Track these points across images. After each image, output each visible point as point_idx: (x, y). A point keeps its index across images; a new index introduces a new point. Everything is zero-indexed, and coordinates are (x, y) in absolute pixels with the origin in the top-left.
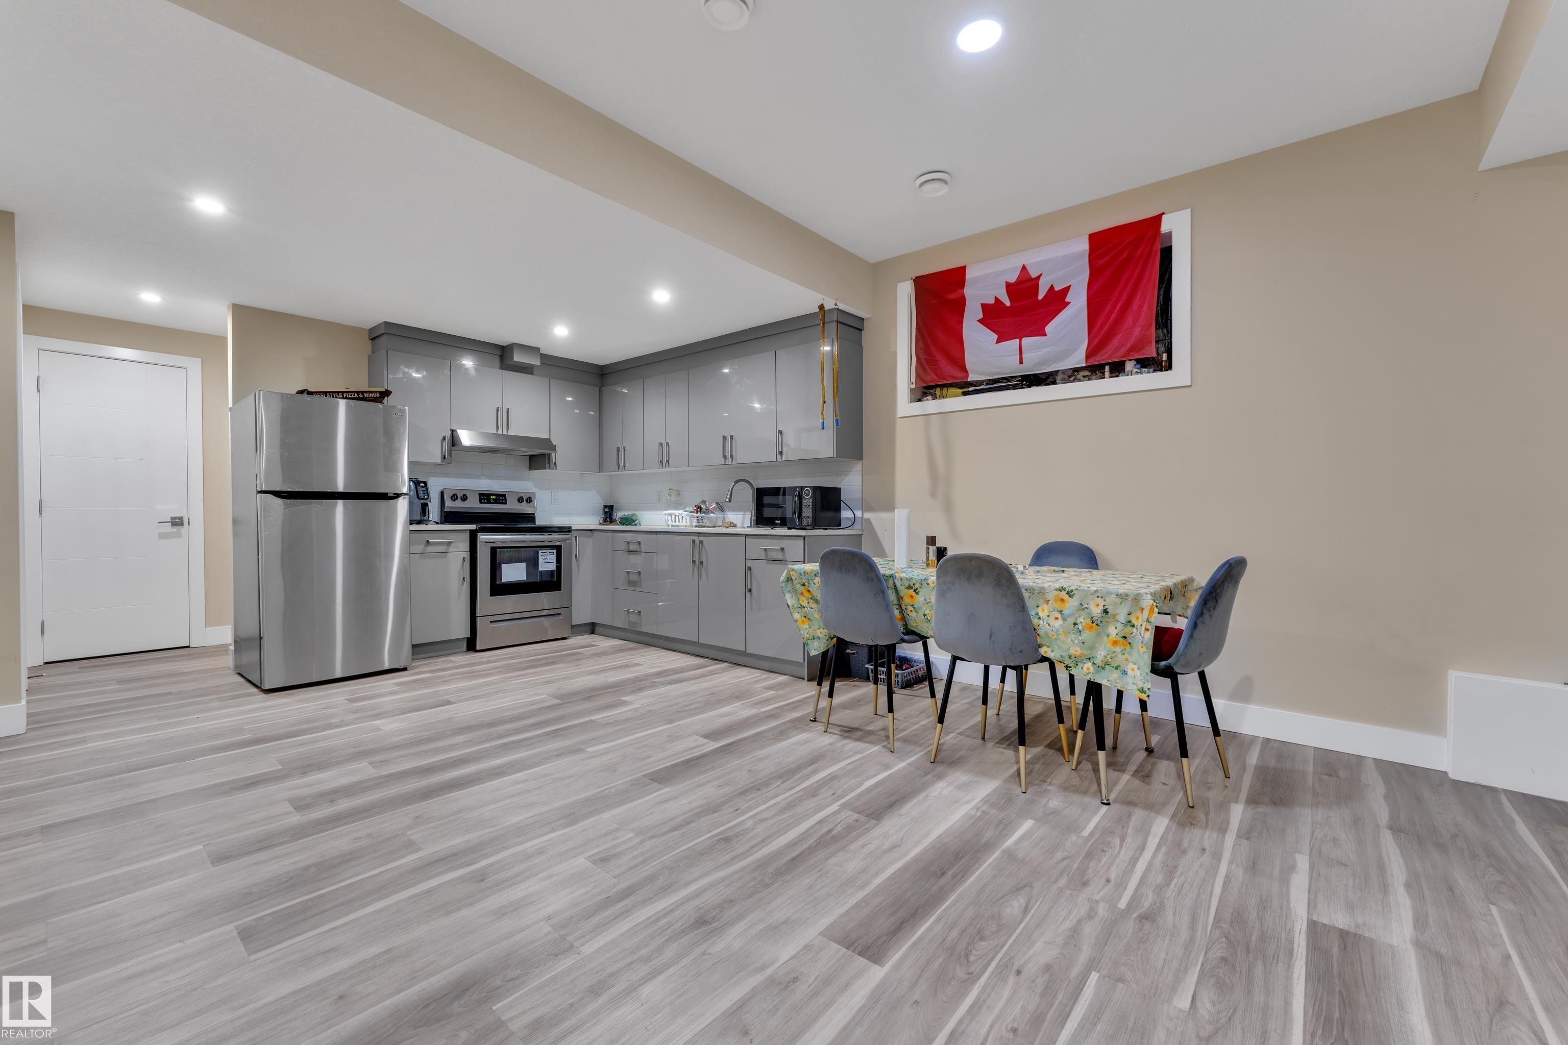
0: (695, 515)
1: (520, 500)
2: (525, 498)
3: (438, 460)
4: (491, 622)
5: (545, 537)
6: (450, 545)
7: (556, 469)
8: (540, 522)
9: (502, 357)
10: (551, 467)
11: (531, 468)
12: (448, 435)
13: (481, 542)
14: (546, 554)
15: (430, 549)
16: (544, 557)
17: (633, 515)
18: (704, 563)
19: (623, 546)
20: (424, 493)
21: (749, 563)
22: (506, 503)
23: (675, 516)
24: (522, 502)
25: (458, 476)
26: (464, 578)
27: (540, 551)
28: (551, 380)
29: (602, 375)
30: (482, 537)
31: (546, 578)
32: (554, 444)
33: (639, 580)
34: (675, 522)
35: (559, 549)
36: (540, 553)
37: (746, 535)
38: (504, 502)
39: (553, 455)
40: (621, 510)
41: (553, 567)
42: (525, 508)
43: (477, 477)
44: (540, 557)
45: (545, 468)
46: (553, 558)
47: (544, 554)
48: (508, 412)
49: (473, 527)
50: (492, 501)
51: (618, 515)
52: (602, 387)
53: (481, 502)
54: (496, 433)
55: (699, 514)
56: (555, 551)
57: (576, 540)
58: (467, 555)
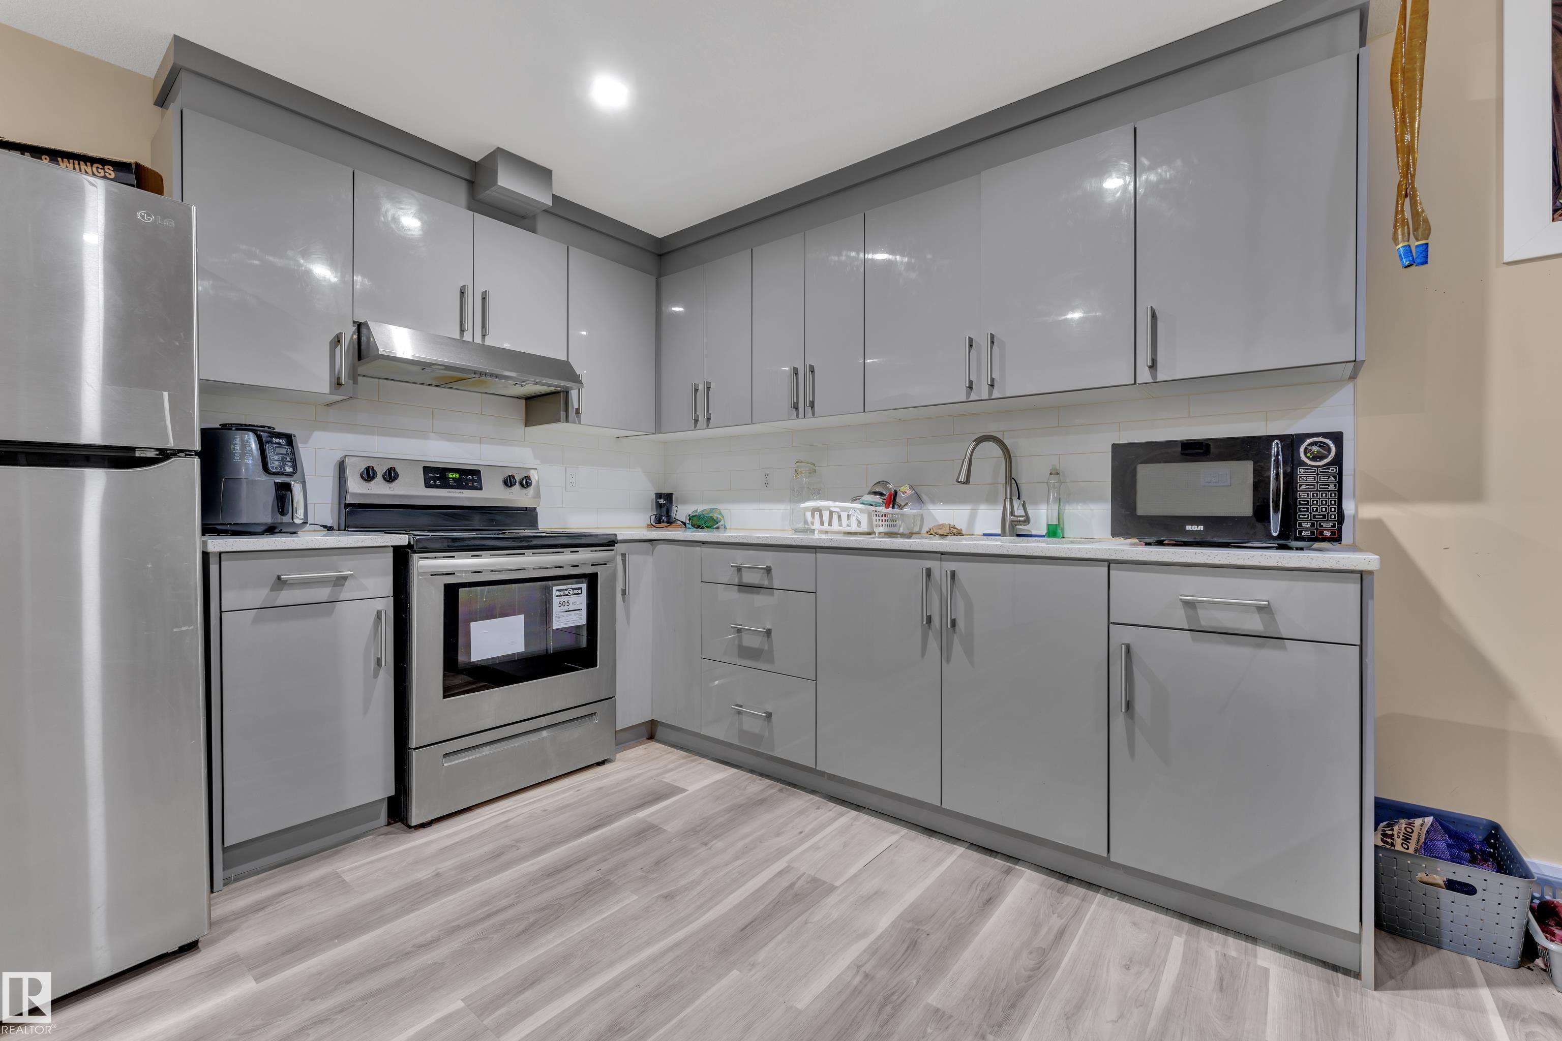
0: (883, 510)
1: (509, 482)
2: (517, 478)
3: (323, 386)
4: (445, 755)
5: (566, 557)
6: (343, 585)
7: (580, 423)
8: (546, 524)
9: (472, 184)
10: (570, 418)
11: (529, 421)
12: (349, 333)
13: (419, 574)
14: (566, 593)
15: (286, 596)
16: (562, 599)
17: (712, 510)
18: (961, 624)
19: (727, 575)
20: (283, 461)
21: (1121, 636)
22: (481, 489)
23: (831, 513)
24: (511, 486)
25: (378, 431)
26: (378, 662)
27: (555, 588)
28: (570, 248)
29: (660, 256)
30: (421, 564)
31: (567, 642)
32: (578, 374)
33: (766, 648)
34: (830, 524)
35: (592, 580)
36: (554, 593)
37: (1110, 563)
38: (476, 484)
39: (574, 394)
40: (685, 502)
41: (580, 619)
42: (517, 498)
43: (421, 434)
44: (556, 601)
45: (559, 421)
46: (581, 601)
47: (562, 593)
48: (484, 299)
49: (402, 540)
50: (452, 483)
51: (681, 512)
52: (660, 277)
53: (428, 485)
54: (458, 338)
55: (890, 510)
56: (584, 586)
57: (624, 561)
58: (387, 606)
